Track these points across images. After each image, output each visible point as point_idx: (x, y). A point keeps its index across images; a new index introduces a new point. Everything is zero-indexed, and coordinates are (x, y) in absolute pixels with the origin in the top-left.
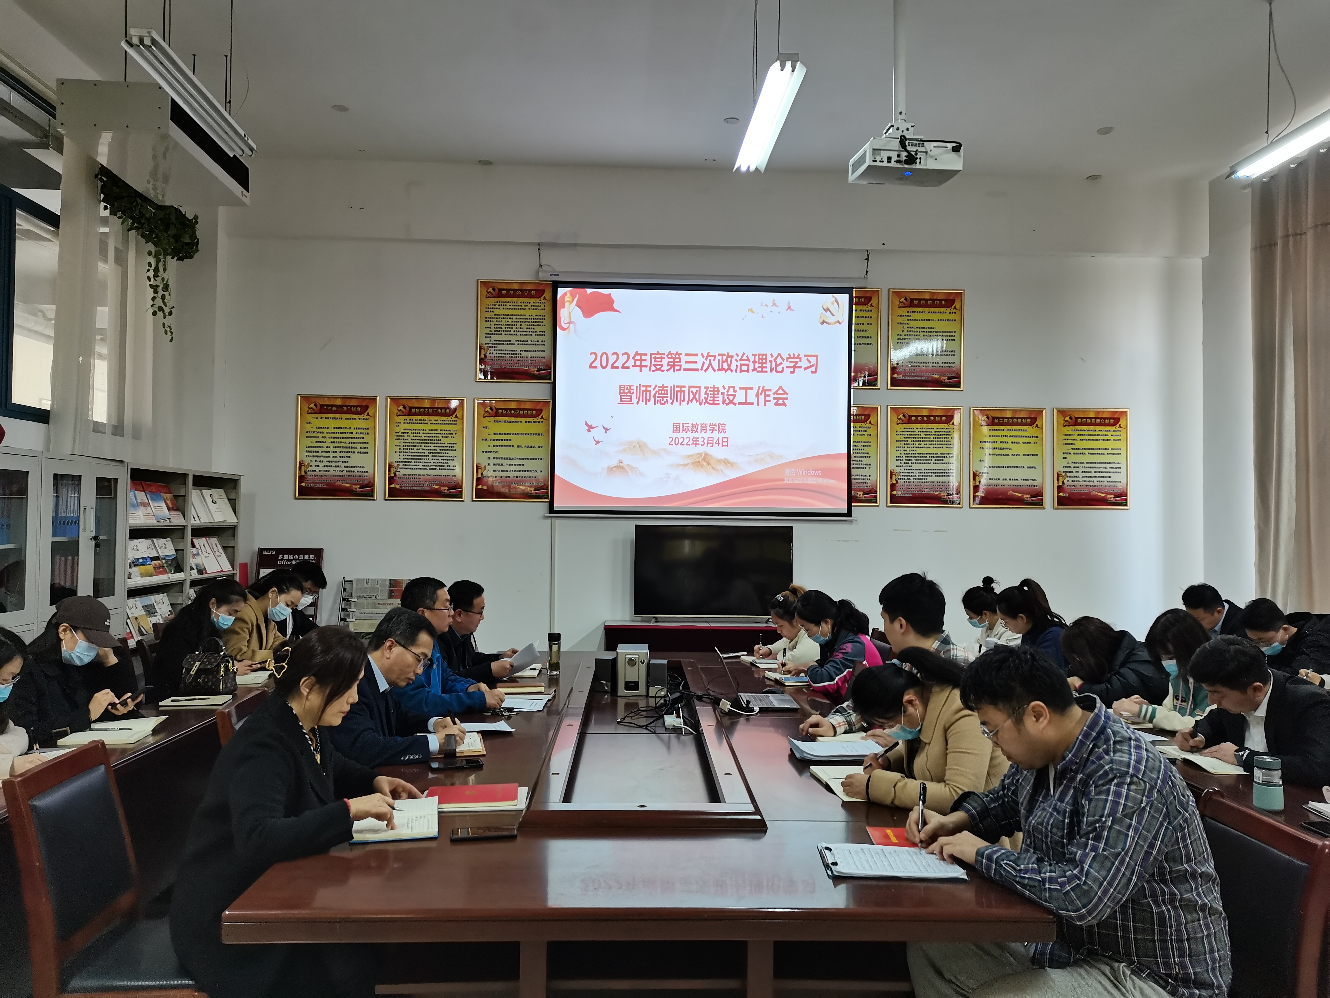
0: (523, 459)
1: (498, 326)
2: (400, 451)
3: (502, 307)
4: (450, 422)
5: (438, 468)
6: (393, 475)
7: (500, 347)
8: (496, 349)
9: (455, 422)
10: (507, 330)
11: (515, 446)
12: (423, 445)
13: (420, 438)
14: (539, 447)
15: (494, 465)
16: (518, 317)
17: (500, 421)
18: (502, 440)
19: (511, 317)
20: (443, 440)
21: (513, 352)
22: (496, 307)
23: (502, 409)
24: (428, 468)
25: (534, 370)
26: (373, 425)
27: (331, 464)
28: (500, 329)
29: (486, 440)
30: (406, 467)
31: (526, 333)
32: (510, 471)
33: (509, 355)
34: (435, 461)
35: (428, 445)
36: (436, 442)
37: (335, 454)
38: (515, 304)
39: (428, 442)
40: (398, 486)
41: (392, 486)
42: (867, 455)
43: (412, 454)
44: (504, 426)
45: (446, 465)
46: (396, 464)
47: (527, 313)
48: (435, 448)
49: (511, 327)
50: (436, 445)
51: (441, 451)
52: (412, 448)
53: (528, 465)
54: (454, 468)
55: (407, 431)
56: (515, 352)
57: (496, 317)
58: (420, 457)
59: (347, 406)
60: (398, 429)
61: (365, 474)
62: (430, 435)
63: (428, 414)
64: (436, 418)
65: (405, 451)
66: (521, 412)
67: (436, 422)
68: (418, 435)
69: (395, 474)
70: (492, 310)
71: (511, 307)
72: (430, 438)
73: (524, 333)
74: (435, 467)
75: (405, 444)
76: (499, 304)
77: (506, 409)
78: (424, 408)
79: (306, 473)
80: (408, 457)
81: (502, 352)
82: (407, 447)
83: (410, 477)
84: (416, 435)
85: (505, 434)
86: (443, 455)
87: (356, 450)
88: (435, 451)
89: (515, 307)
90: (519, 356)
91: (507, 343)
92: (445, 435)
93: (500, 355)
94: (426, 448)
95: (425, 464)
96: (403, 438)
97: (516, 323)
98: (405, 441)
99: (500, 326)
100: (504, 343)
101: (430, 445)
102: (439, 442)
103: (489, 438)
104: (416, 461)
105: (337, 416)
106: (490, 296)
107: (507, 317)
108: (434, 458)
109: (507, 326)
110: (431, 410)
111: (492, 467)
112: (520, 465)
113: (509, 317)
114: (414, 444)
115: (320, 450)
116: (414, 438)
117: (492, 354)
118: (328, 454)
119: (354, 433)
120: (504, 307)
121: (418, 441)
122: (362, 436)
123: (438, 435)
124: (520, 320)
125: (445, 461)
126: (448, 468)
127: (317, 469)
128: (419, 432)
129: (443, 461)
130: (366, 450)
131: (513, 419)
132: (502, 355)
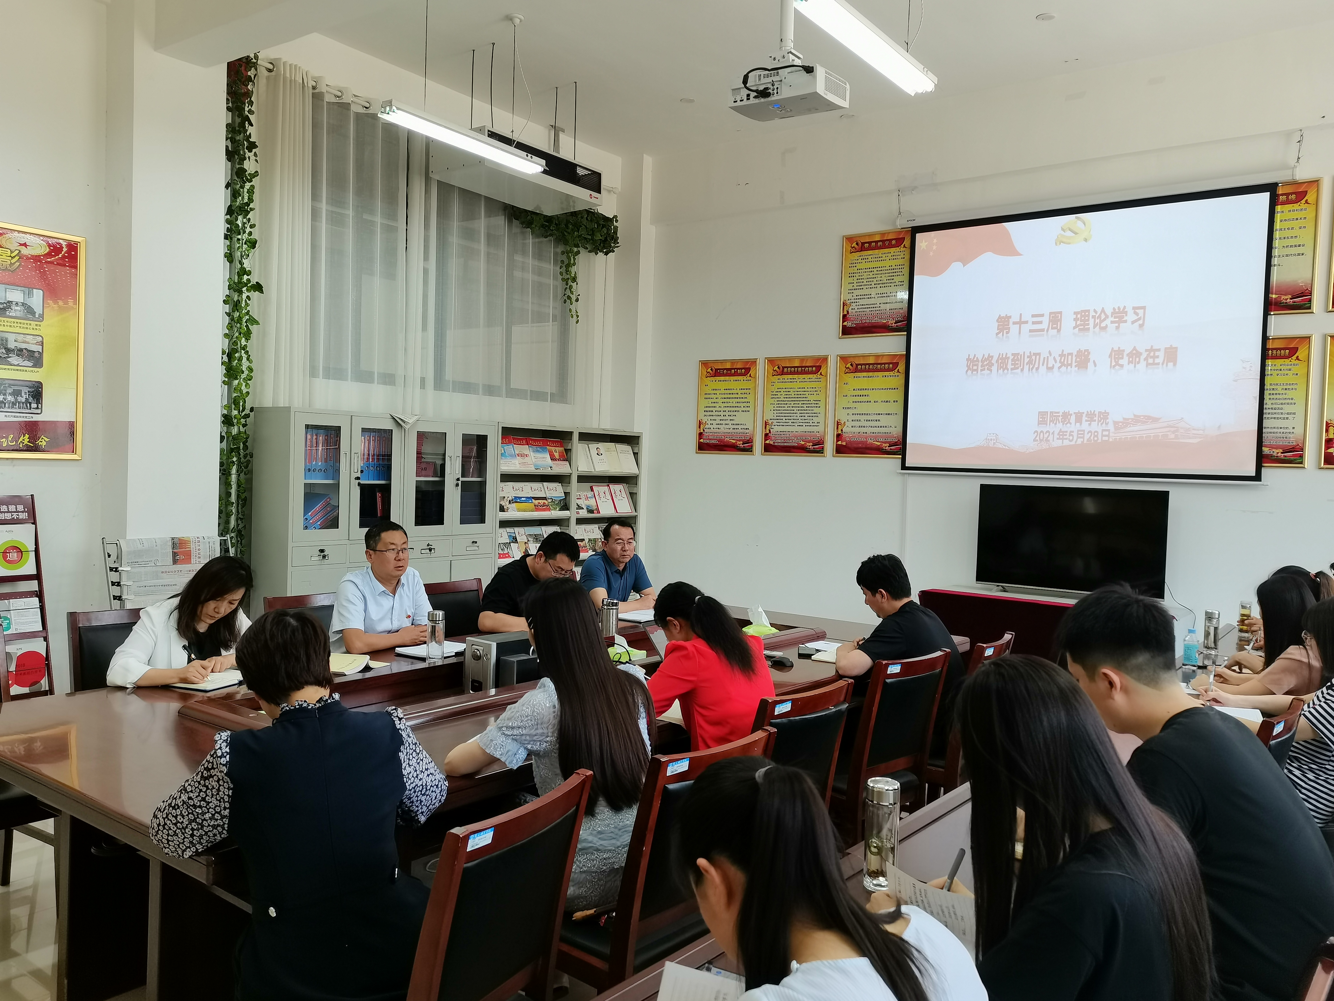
0: (879, 414)
1: (860, 281)
2: (774, 409)
3: (865, 260)
4: (815, 380)
5: (804, 424)
6: (768, 432)
7: (862, 302)
8: (857, 304)
9: (820, 380)
10: (868, 283)
11: (873, 401)
12: (792, 403)
13: (790, 396)
14: (894, 401)
15: (852, 421)
16: (879, 269)
17: (859, 377)
18: (861, 395)
19: (872, 270)
20: (810, 397)
21: (873, 306)
22: (858, 261)
23: (861, 365)
24: (796, 425)
25: (891, 322)
26: (753, 385)
27: (721, 422)
28: (862, 284)
29: (846, 396)
30: (778, 424)
31: (886, 285)
32: (867, 427)
33: (869, 309)
34: (802, 418)
35: (797, 402)
36: (803, 399)
37: (725, 413)
38: (877, 256)
39: (797, 399)
40: (772, 443)
41: (767, 442)
42: (1290, 401)
43: (784, 412)
44: (862, 381)
45: (811, 422)
46: (770, 422)
47: (887, 264)
48: (802, 405)
49: (872, 280)
50: (803, 402)
51: (807, 408)
52: (784, 406)
53: (884, 420)
54: (818, 424)
55: (780, 390)
56: (875, 306)
57: (859, 271)
58: (790, 415)
59: (734, 369)
60: (773, 388)
61: (747, 431)
62: (798, 393)
63: (798, 373)
64: (804, 376)
65: (778, 409)
66: (879, 366)
67: (804, 380)
68: (789, 393)
69: (770, 430)
70: (855, 265)
71: (872, 260)
72: (798, 396)
73: (883, 285)
74: (802, 424)
75: (778, 402)
76: (861, 257)
77: (865, 364)
78: (794, 367)
79: (704, 430)
80: (781, 415)
81: (863, 307)
82: (779, 405)
83: (781, 433)
84: (787, 393)
85: (863, 389)
86: (809, 412)
87: (740, 409)
88: (802, 409)
89: (876, 259)
90: (879, 309)
91: (867, 297)
92: (811, 393)
93: (861, 310)
94: (795, 405)
95: (794, 421)
96: (777, 396)
97: (876, 276)
98: (778, 399)
99: (862, 280)
100: (865, 297)
101: (798, 402)
102: (806, 399)
103: (849, 394)
104: (787, 418)
105: (727, 378)
106: (854, 251)
107: (868, 270)
108: (801, 415)
109: (868, 280)
110: (800, 369)
111: (850, 424)
112: (876, 420)
113: (870, 270)
114: (785, 403)
115: (714, 409)
116: (786, 396)
117: (853, 310)
118: (719, 413)
119: (739, 393)
120: (867, 260)
121: (789, 399)
122: (745, 396)
123: (805, 393)
124: (880, 272)
125: (810, 418)
126: (813, 424)
127: (712, 427)
128: (789, 390)
129: (809, 418)
130: (748, 409)
131: (870, 374)
132: (863, 310)
